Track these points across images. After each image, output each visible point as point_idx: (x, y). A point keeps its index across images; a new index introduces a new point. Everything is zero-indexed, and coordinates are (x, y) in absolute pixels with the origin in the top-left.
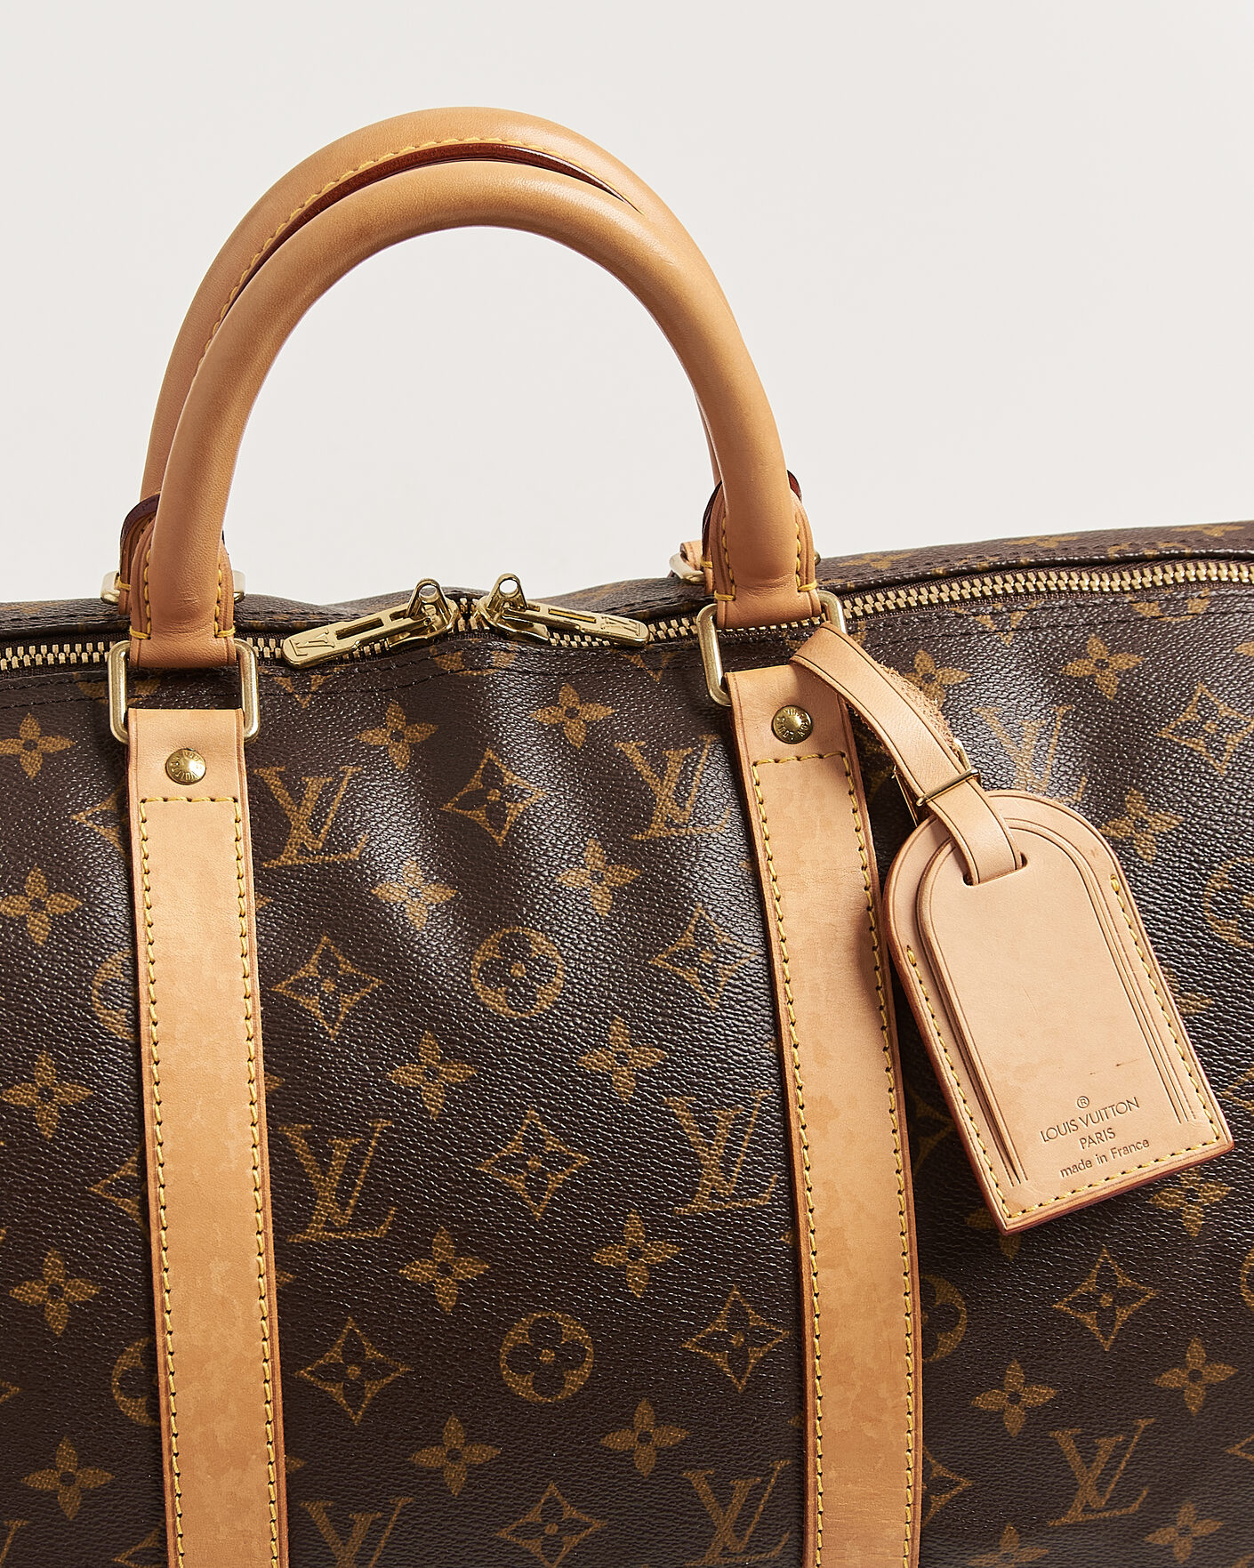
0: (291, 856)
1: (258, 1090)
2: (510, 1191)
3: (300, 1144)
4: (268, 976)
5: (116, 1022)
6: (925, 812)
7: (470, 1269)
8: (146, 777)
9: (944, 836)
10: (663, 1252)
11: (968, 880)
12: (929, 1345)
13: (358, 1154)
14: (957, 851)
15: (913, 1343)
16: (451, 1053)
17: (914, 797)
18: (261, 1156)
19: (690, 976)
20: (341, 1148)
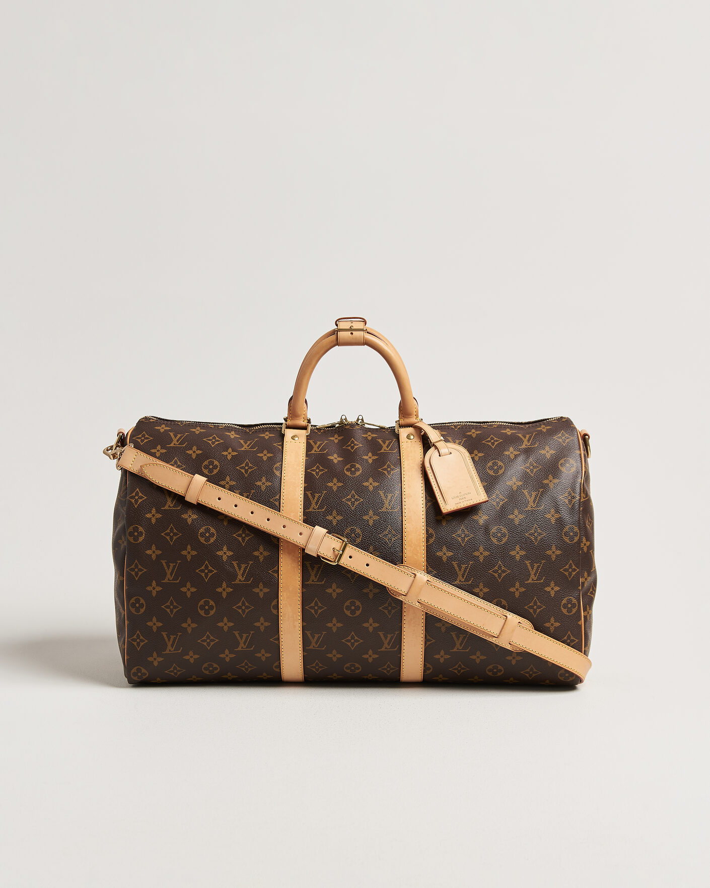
0: (313, 452)
1: (303, 486)
2: (348, 505)
3: (310, 495)
4: (306, 469)
5: (278, 473)
6: (434, 445)
7: (339, 518)
8: (288, 438)
9: (436, 448)
10: (376, 518)
11: (440, 456)
12: (427, 541)
13: (320, 497)
14: (438, 450)
15: (424, 540)
16: (339, 481)
17: (431, 443)
18: (302, 496)
19: (386, 472)
20: (317, 495)
